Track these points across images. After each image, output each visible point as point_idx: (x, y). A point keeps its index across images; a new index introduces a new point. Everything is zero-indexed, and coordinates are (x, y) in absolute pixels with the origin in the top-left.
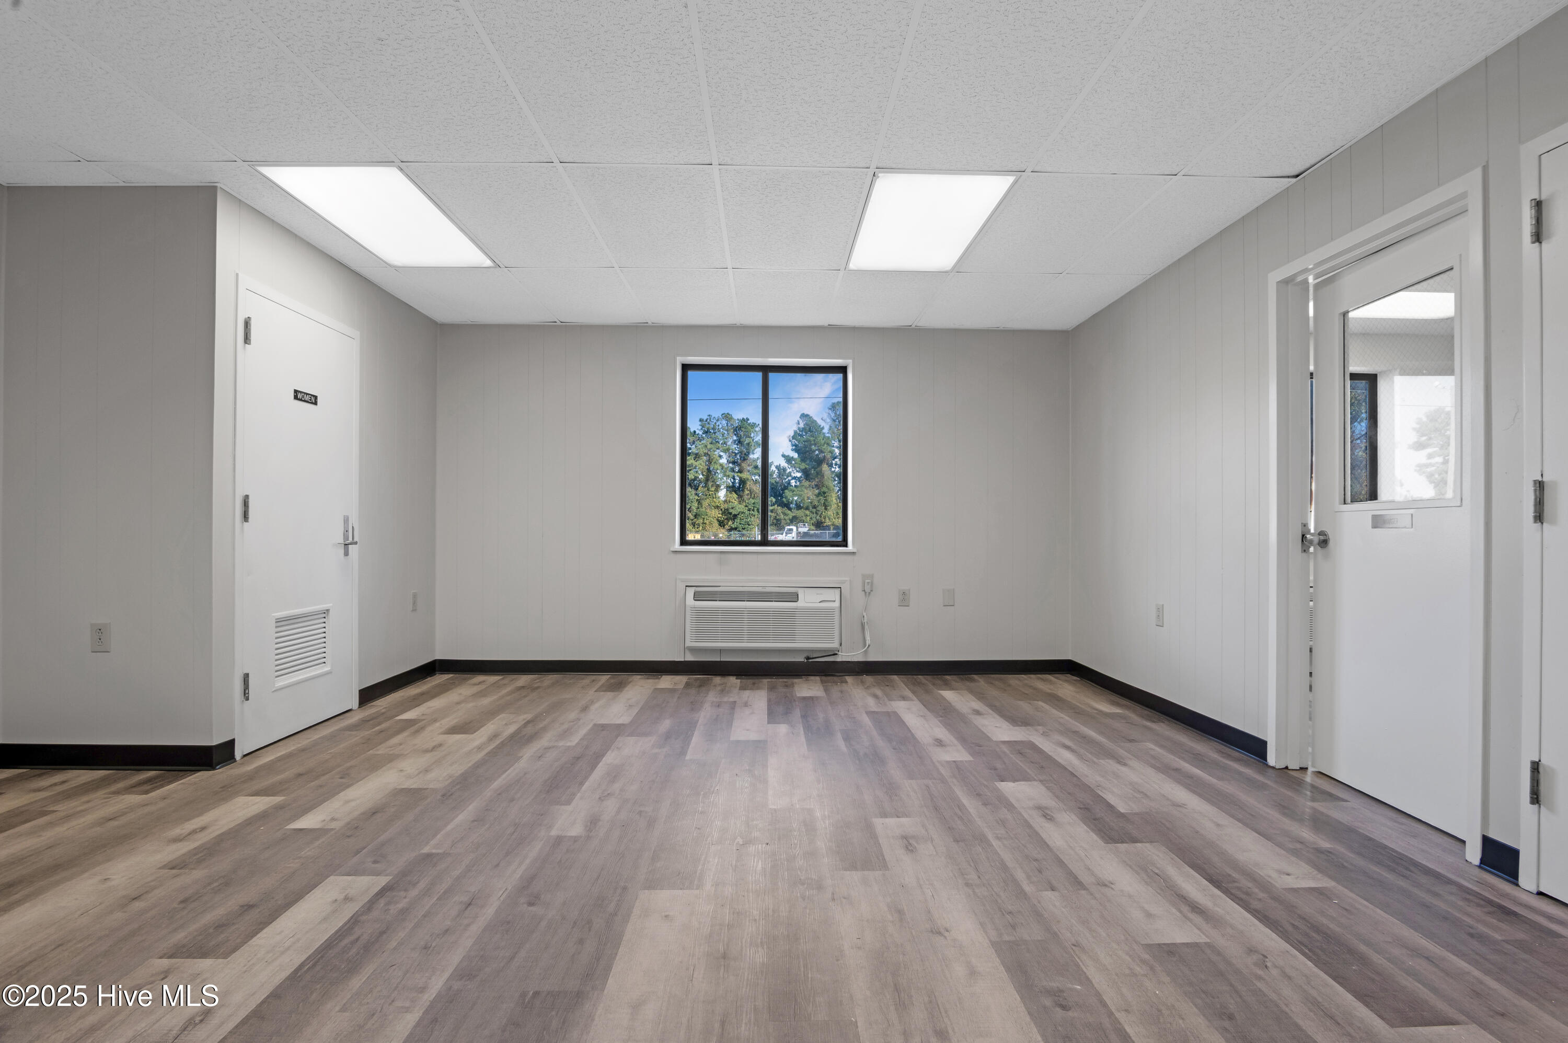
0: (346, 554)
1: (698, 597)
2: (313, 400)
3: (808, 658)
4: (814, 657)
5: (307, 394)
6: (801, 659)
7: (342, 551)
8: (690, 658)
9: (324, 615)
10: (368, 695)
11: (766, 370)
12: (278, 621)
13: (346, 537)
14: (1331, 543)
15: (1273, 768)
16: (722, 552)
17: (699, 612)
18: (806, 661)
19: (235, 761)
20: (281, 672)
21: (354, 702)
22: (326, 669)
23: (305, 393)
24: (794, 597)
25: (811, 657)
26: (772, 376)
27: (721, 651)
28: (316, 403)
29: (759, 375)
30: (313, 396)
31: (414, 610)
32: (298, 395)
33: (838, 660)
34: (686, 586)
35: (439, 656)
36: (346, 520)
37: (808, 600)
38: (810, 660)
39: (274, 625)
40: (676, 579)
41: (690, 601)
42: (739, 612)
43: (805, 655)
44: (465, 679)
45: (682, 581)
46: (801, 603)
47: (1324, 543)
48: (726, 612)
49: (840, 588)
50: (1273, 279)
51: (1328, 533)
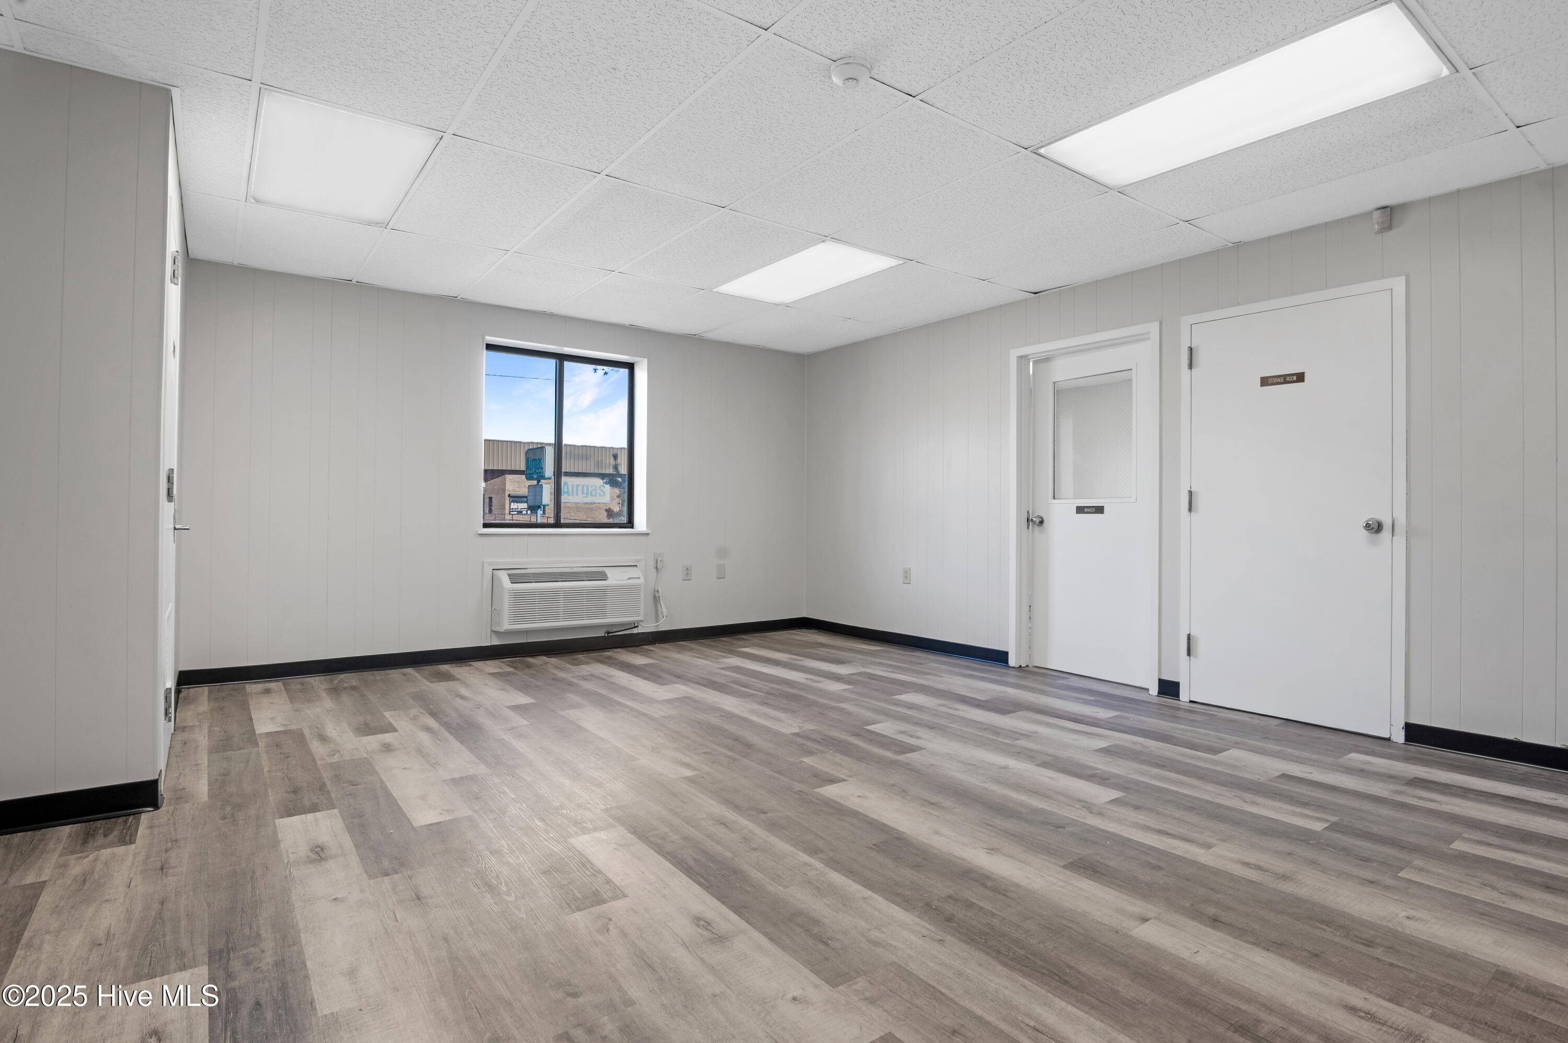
1: (515, 579)
3: (608, 633)
4: (613, 631)
6: (601, 633)
8: (496, 642)
11: (561, 358)
14: (1045, 523)
15: (1014, 667)
16: (529, 535)
17: (517, 595)
18: (606, 635)
24: (603, 577)
25: (611, 631)
26: (567, 364)
27: (527, 632)
29: (555, 361)
33: (634, 632)
34: (493, 570)
37: (615, 578)
38: (610, 635)
40: (483, 564)
41: (505, 584)
42: (556, 592)
43: (606, 630)
45: (490, 565)
46: (610, 582)
47: (1041, 522)
48: (542, 592)
50: (1014, 354)
51: (1044, 517)
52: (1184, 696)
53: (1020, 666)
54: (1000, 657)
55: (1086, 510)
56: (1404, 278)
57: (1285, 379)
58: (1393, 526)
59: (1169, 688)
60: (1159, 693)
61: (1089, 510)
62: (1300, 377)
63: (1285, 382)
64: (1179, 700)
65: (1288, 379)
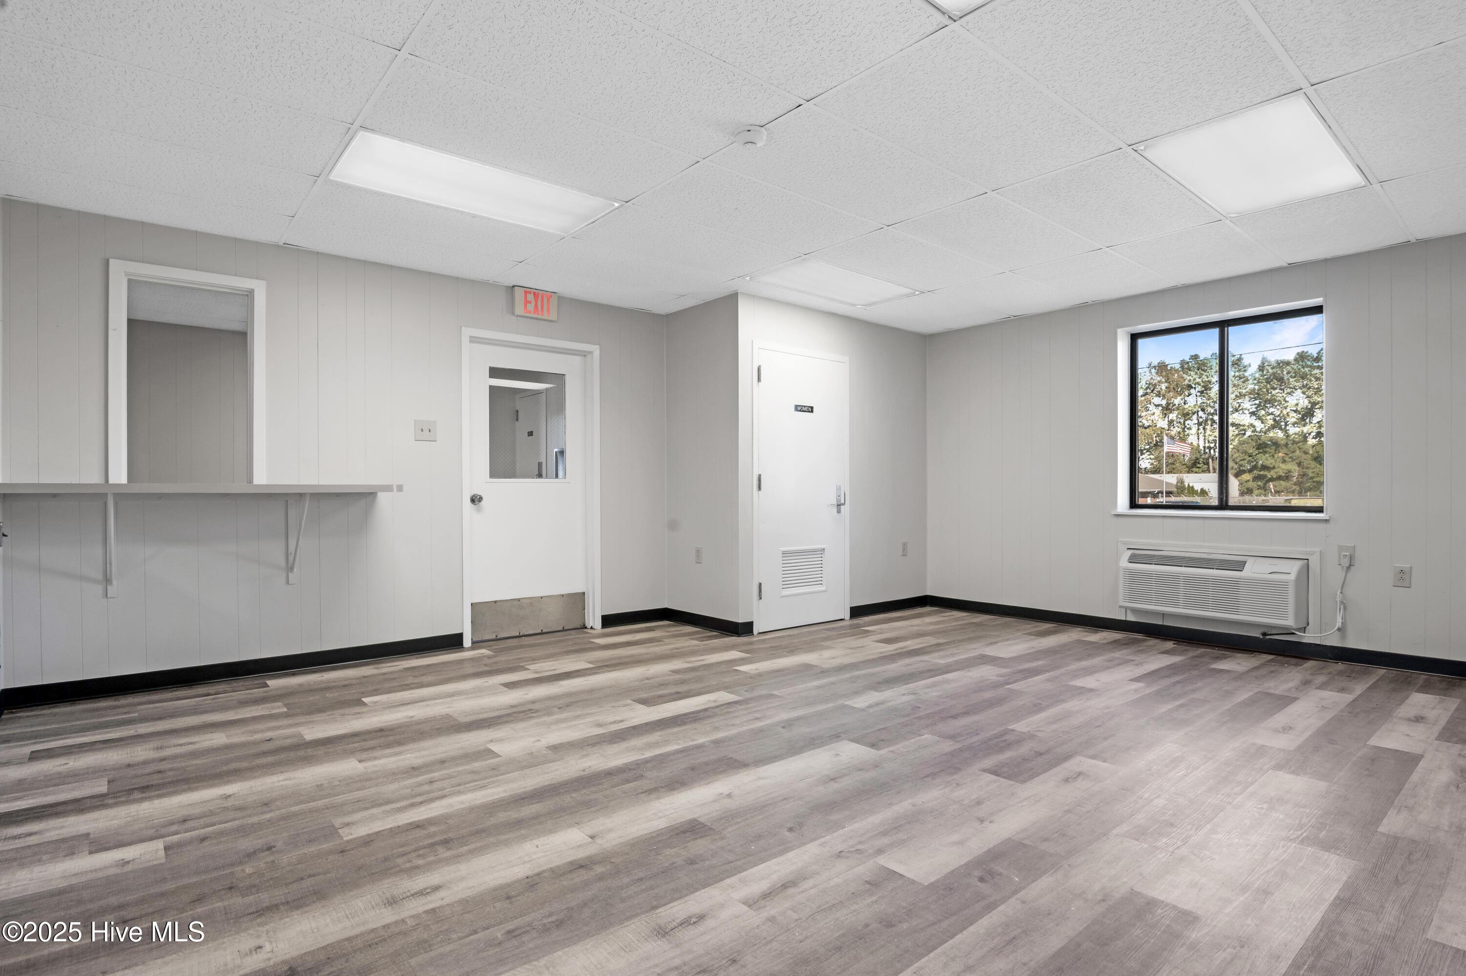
0: (839, 511)
1: (1133, 559)
2: (811, 410)
3: (1264, 634)
5: (805, 406)
6: (1257, 634)
7: (835, 510)
8: (1131, 618)
9: (821, 552)
10: (857, 612)
11: (1223, 325)
12: (784, 553)
13: (838, 500)
17: (1132, 576)
18: (1261, 637)
19: (753, 635)
20: (786, 585)
21: (847, 615)
22: (823, 588)
23: (803, 406)
25: (1269, 633)
26: (1231, 330)
27: (1163, 615)
28: (812, 411)
29: (1216, 331)
30: (810, 407)
31: (904, 555)
32: (799, 408)
34: (1122, 548)
35: (929, 593)
36: (839, 489)
37: (1254, 570)
38: (1268, 637)
39: (781, 555)
40: (1116, 542)
41: (1124, 563)
42: (1176, 576)
43: (1261, 630)
44: (942, 612)
45: (1124, 544)
46: (1247, 573)
48: (1160, 575)
49: (1308, 559)
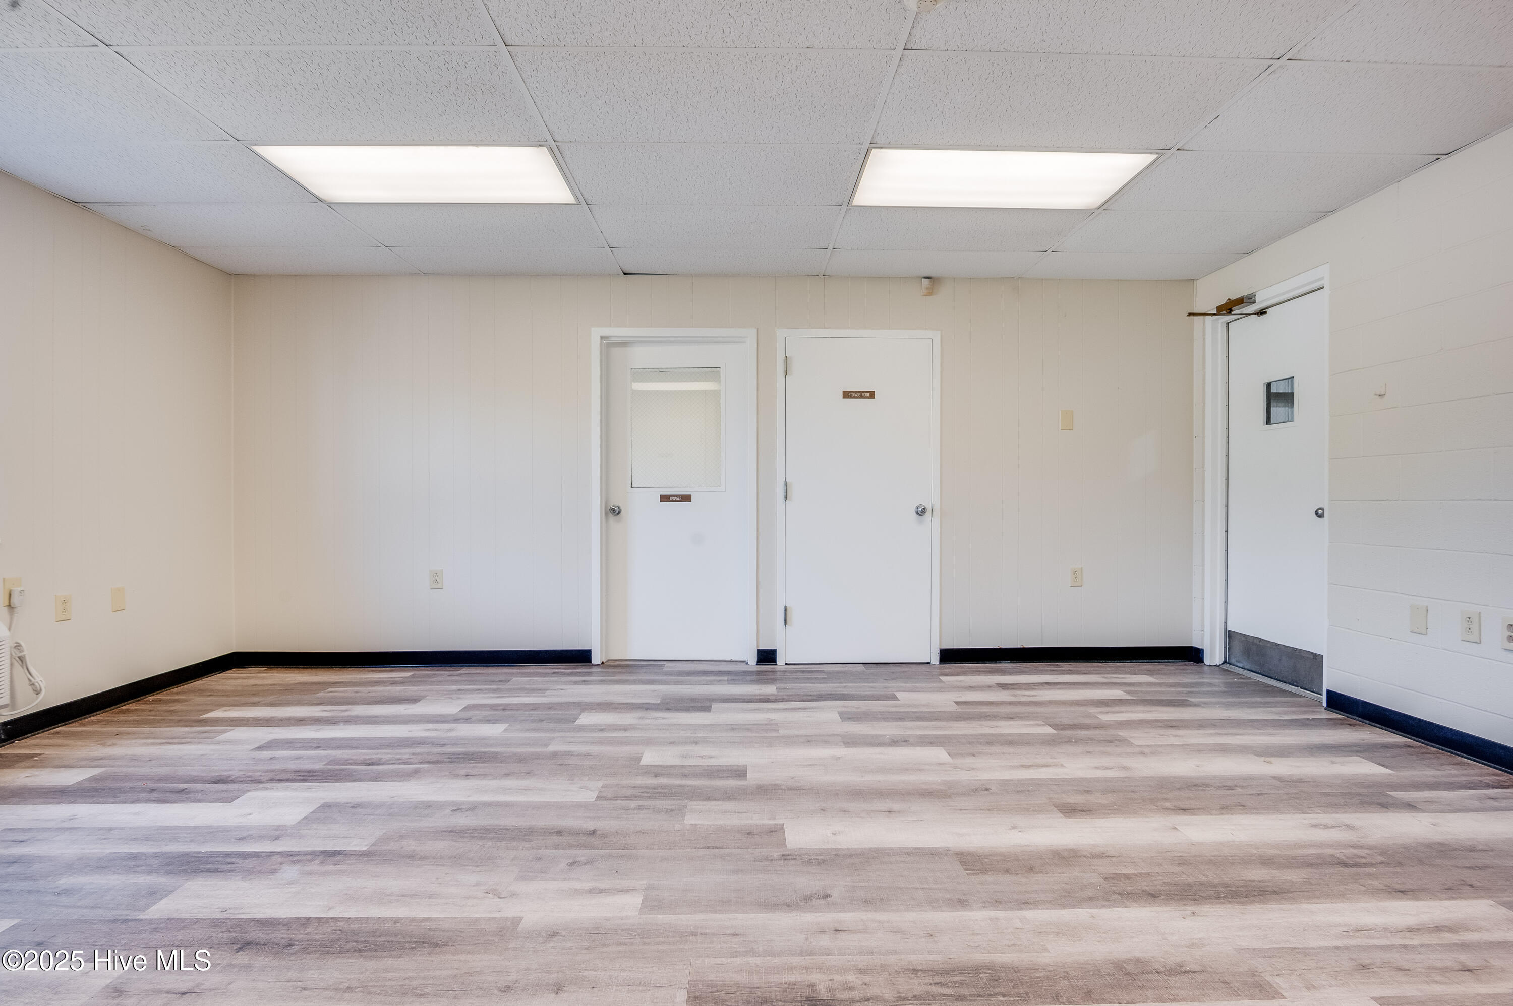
14: (624, 512)
15: (596, 664)
50: (596, 333)
51: (621, 506)
52: (780, 660)
53: (603, 663)
54: (581, 657)
55: (671, 498)
56: (939, 332)
57: (861, 395)
58: (932, 510)
59: (767, 657)
60: (758, 662)
61: (674, 499)
62: (872, 395)
63: (861, 397)
64: (776, 665)
65: (863, 395)
